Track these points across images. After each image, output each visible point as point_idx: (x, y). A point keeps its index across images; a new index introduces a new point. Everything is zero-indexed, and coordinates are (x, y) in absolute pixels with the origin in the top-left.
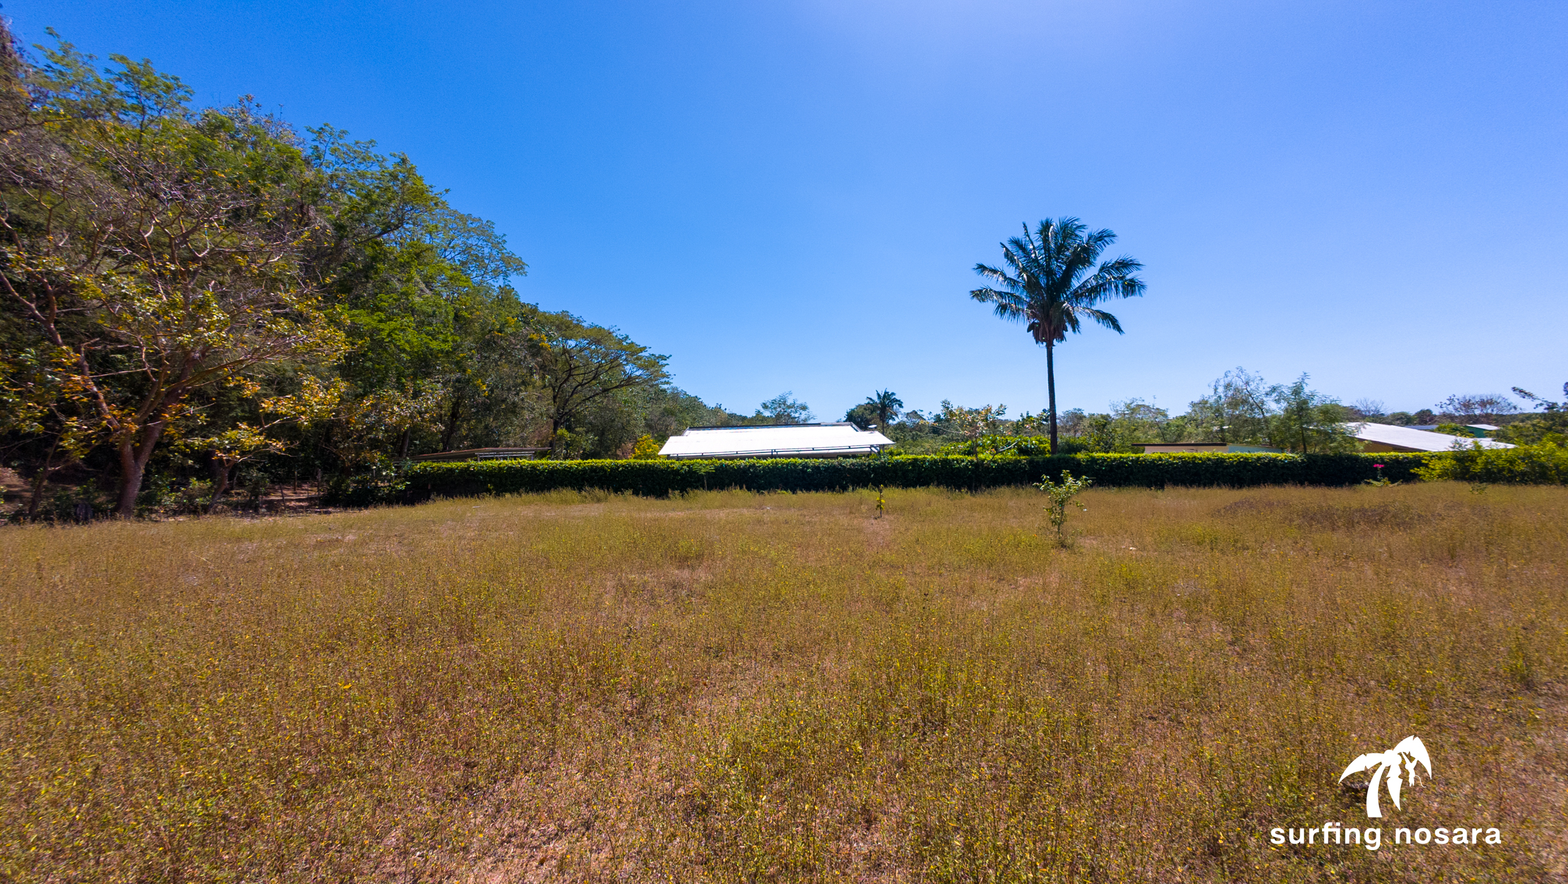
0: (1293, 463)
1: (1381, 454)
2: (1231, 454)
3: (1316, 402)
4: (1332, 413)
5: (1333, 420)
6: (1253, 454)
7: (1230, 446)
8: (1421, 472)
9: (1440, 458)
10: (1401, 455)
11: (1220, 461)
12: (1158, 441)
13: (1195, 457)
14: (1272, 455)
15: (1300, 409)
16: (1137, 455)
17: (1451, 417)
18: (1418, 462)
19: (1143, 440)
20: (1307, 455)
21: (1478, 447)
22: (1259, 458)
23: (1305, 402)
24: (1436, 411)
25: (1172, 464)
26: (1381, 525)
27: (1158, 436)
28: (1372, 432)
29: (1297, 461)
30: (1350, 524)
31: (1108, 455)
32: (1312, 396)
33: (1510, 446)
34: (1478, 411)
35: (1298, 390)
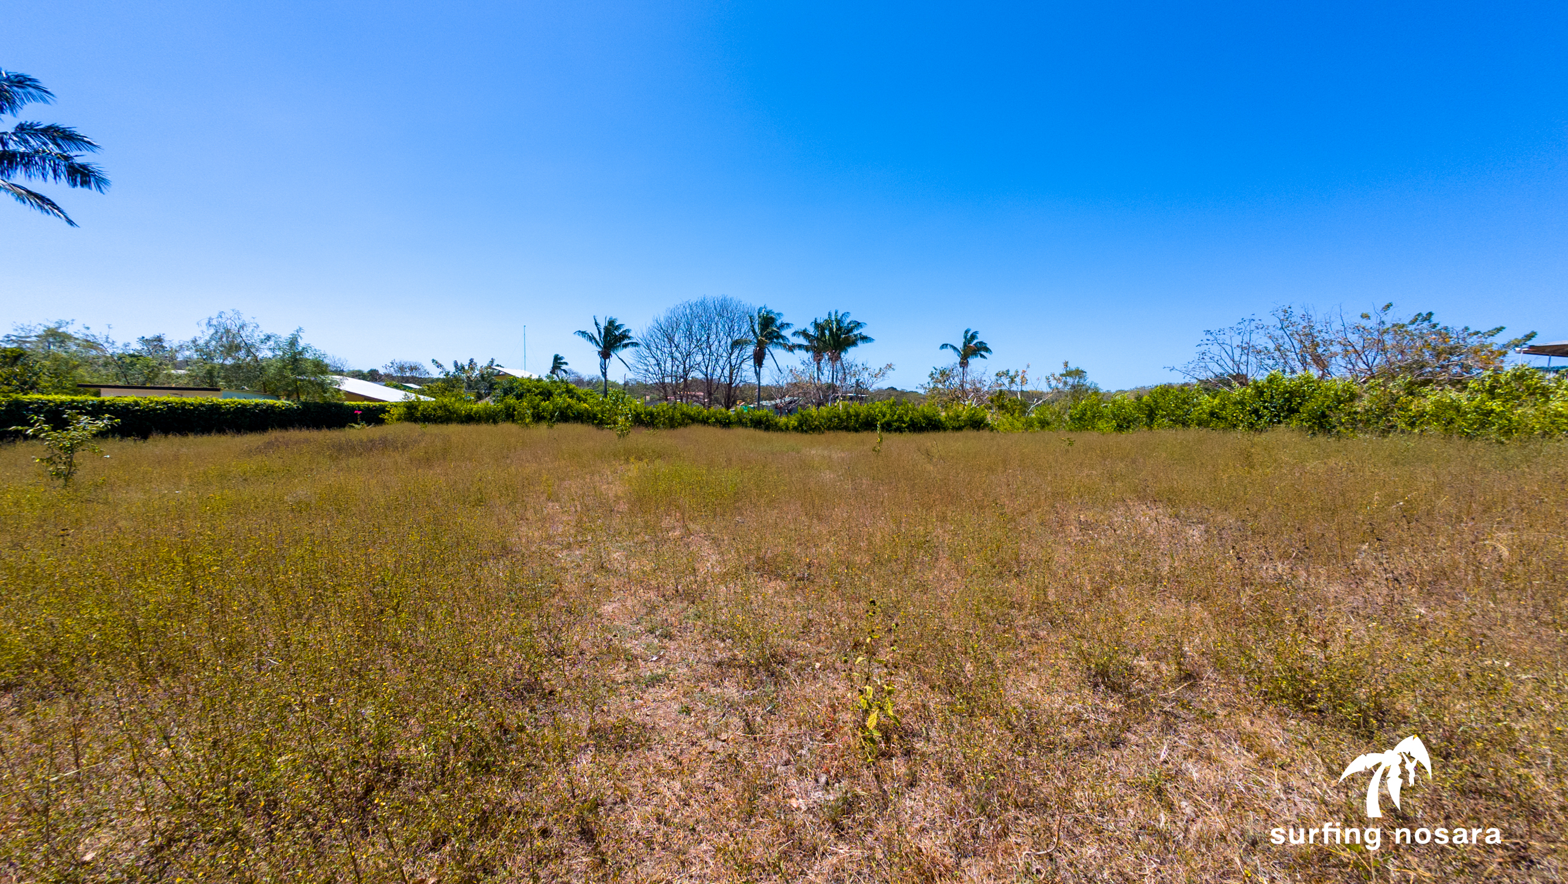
0: (289, 410)
1: (359, 403)
2: (228, 400)
3: (308, 356)
4: (320, 367)
5: (323, 373)
6: (250, 401)
7: (222, 391)
8: (386, 417)
9: (396, 406)
10: (371, 404)
11: (215, 408)
12: (118, 381)
13: (184, 402)
14: (270, 402)
15: (294, 359)
17: (393, 377)
18: (383, 409)
19: (93, 380)
20: (301, 402)
21: (418, 399)
22: (257, 405)
23: (300, 353)
25: (155, 410)
27: (112, 375)
29: (292, 408)
31: (49, 398)
32: (305, 350)
33: (433, 399)
34: (408, 374)
35: (293, 342)
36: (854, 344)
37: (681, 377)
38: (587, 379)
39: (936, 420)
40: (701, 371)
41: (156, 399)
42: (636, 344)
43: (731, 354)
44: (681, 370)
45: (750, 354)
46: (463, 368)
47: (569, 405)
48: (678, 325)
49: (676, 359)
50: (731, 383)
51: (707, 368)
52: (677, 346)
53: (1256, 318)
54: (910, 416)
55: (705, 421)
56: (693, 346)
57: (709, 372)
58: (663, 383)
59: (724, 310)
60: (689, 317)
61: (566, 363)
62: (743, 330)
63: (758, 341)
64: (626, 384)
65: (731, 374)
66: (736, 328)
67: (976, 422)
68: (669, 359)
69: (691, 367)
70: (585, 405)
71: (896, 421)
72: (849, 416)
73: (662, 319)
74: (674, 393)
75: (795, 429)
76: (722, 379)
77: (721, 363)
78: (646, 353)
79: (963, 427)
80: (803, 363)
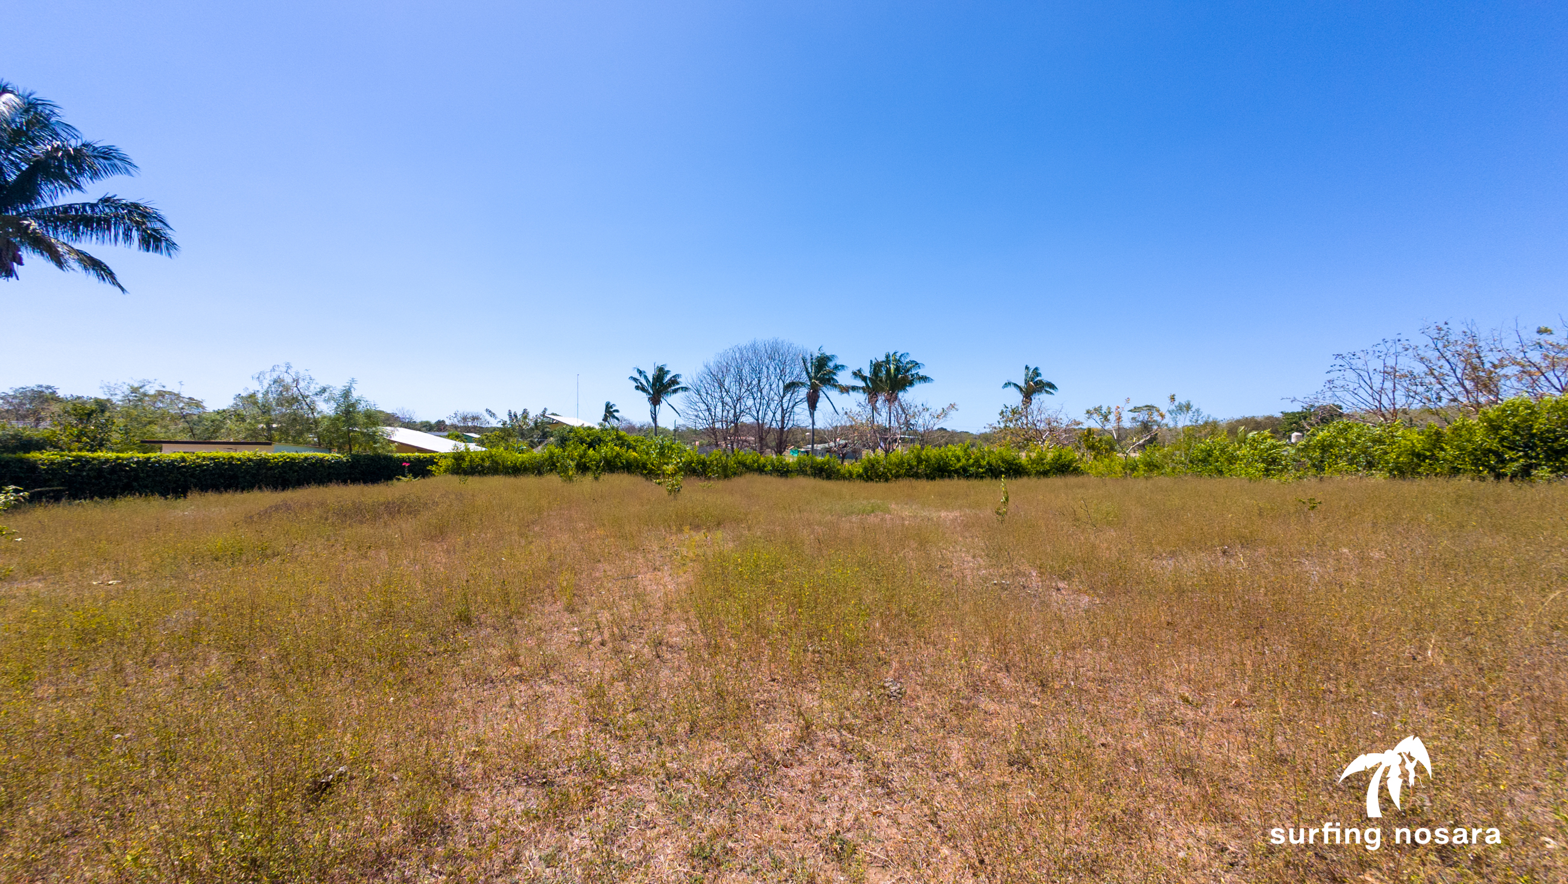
0: (338, 462)
1: (409, 454)
2: (277, 454)
3: (361, 407)
4: (374, 418)
5: (375, 424)
6: (300, 454)
7: (275, 445)
8: (433, 468)
9: (445, 457)
10: (422, 455)
11: (263, 463)
12: (186, 437)
13: (232, 457)
14: (320, 455)
15: (348, 411)
16: (147, 455)
17: (455, 427)
18: (431, 461)
19: (161, 436)
20: (352, 455)
21: (467, 449)
22: (306, 459)
23: (353, 405)
24: (448, 422)
25: (200, 466)
26: (397, 516)
27: (183, 430)
28: (402, 436)
29: (342, 461)
30: (376, 517)
31: (96, 455)
32: (358, 401)
33: (484, 449)
34: (470, 424)
35: (346, 394)
36: (911, 384)
37: (731, 422)
38: (638, 425)
39: (1016, 464)
40: (753, 416)
41: (204, 455)
42: (685, 389)
43: (782, 398)
44: (731, 416)
45: (802, 397)
46: (516, 416)
47: (618, 454)
48: (728, 371)
49: (727, 404)
50: (783, 428)
51: (758, 413)
52: (727, 392)
53: (1403, 338)
54: (987, 459)
55: (761, 470)
56: (743, 390)
57: (760, 416)
58: (714, 429)
59: (776, 354)
60: (739, 361)
61: (617, 411)
62: (797, 372)
63: (812, 383)
64: (675, 430)
65: (783, 417)
66: (788, 371)
67: (1063, 466)
68: (720, 404)
69: (742, 412)
70: (635, 454)
71: (972, 465)
72: (920, 461)
73: (712, 364)
74: (725, 439)
75: (860, 476)
76: (774, 424)
77: (772, 407)
78: (696, 398)
79: (1049, 471)
80: (859, 405)
